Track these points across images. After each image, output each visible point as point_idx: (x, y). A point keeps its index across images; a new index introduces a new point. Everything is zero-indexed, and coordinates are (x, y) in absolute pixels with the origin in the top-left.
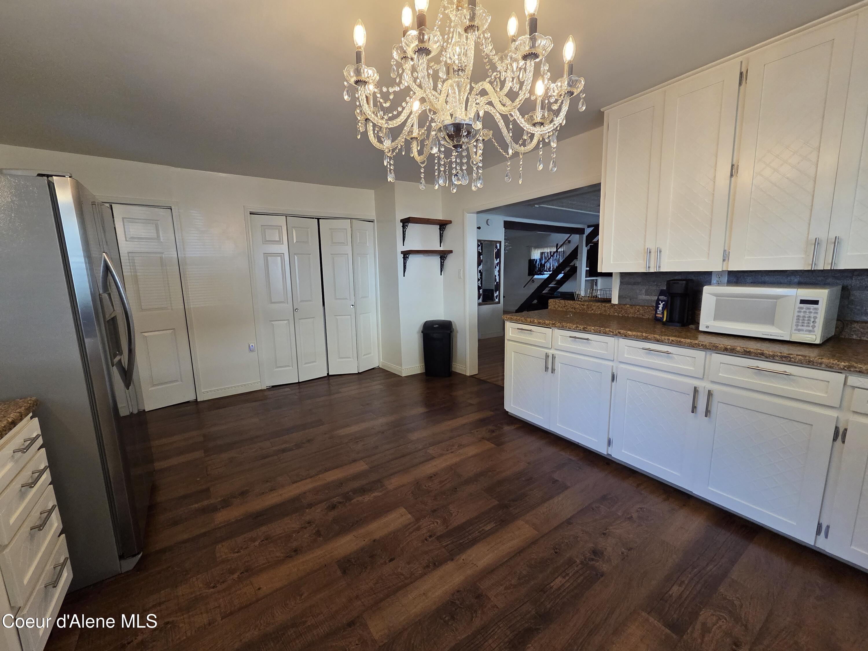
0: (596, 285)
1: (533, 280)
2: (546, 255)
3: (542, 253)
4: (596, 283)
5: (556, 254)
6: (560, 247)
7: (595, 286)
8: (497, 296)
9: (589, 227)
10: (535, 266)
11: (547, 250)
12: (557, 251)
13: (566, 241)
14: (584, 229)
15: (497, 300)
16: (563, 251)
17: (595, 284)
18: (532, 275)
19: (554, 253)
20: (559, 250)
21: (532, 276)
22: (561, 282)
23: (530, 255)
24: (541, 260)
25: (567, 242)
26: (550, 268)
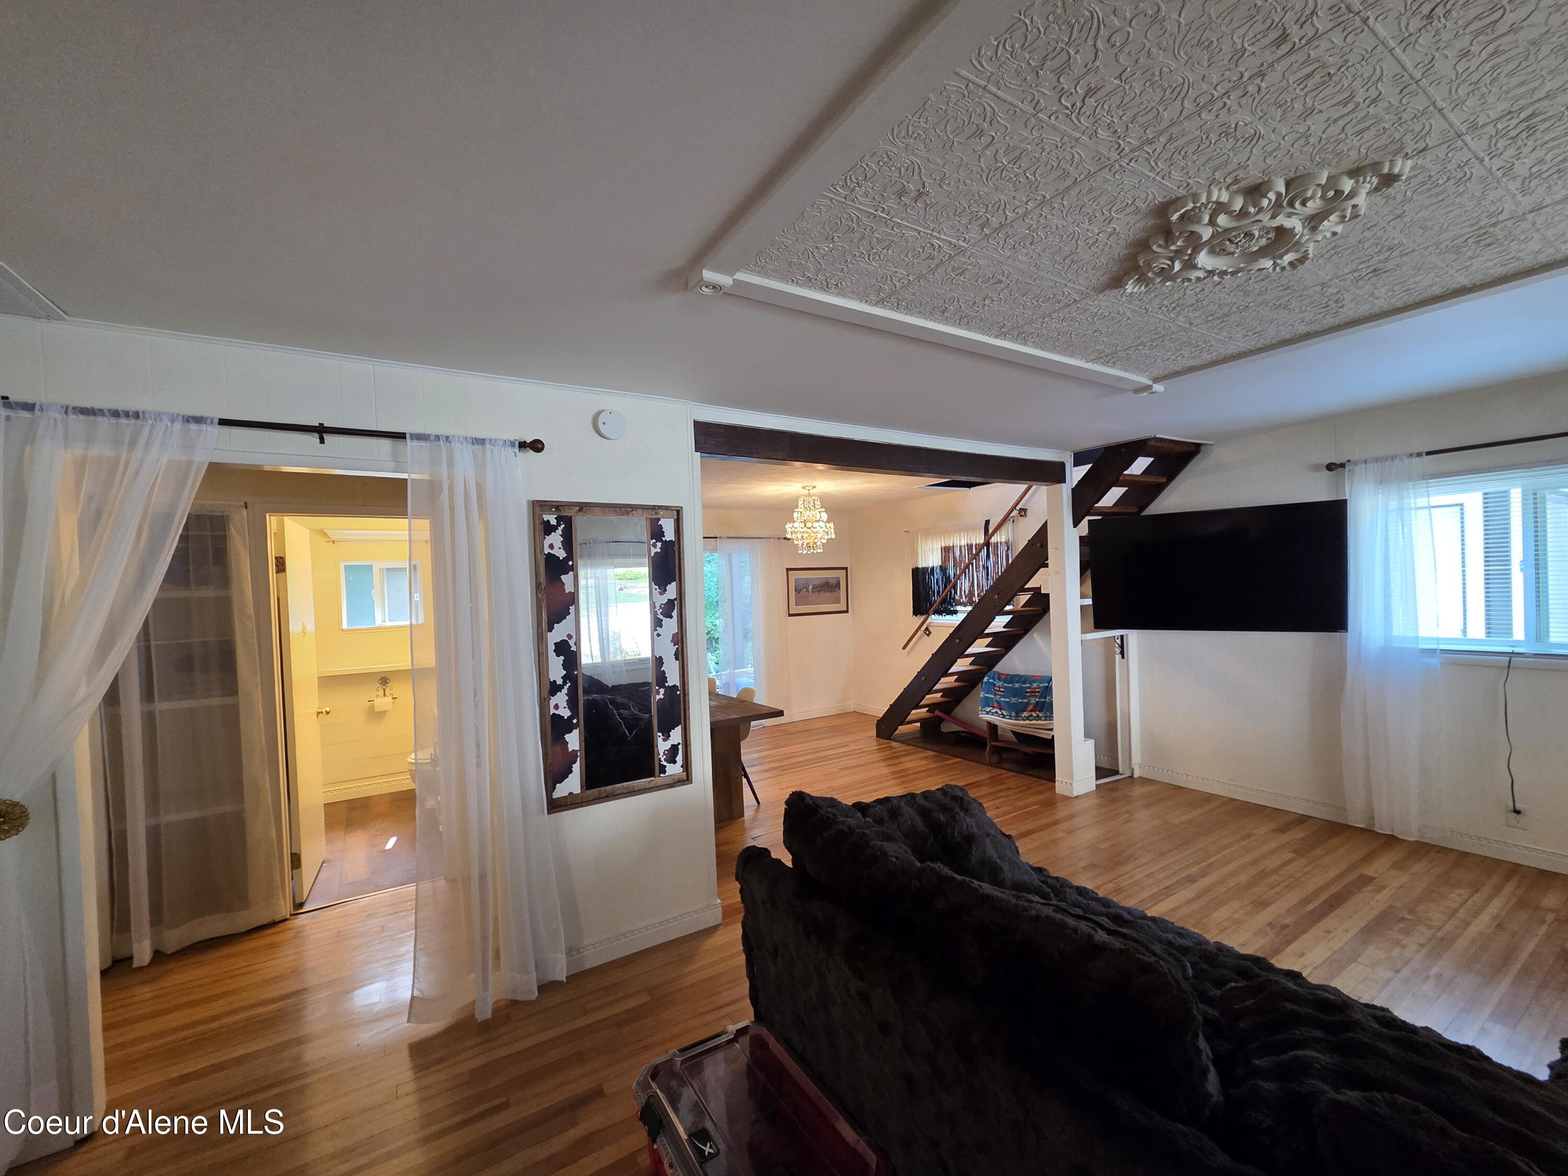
0: (1122, 653)
1: (927, 629)
2: (957, 554)
3: (946, 550)
4: (1122, 647)
5: (984, 553)
6: (995, 531)
7: (1118, 657)
8: (672, 755)
9: (1079, 459)
10: (928, 587)
11: (960, 541)
12: (987, 544)
13: (1011, 511)
14: (1062, 465)
15: (674, 769)
16: (1007, 543)
17: (1118, 650)
18: (922, 614)
19: (979, 548)
20: (993, 540)
21: (923, 618)
22: (1006, 642)
23: (914, 554)
24: (943, 569)
25: (1015, 513)
26: (971, 594)
